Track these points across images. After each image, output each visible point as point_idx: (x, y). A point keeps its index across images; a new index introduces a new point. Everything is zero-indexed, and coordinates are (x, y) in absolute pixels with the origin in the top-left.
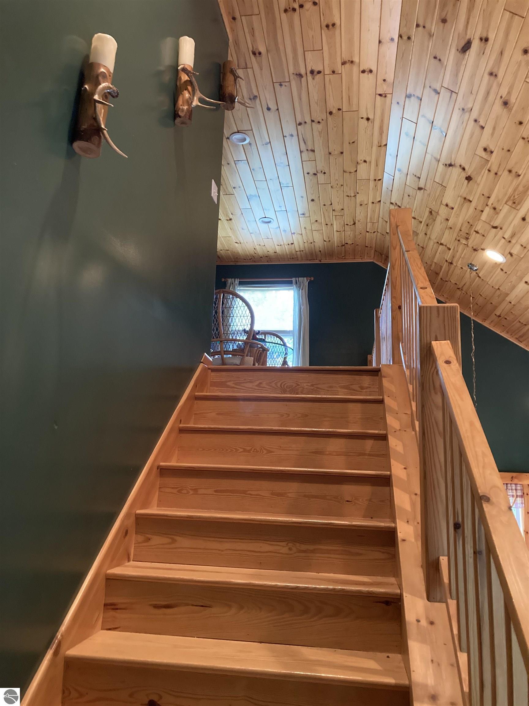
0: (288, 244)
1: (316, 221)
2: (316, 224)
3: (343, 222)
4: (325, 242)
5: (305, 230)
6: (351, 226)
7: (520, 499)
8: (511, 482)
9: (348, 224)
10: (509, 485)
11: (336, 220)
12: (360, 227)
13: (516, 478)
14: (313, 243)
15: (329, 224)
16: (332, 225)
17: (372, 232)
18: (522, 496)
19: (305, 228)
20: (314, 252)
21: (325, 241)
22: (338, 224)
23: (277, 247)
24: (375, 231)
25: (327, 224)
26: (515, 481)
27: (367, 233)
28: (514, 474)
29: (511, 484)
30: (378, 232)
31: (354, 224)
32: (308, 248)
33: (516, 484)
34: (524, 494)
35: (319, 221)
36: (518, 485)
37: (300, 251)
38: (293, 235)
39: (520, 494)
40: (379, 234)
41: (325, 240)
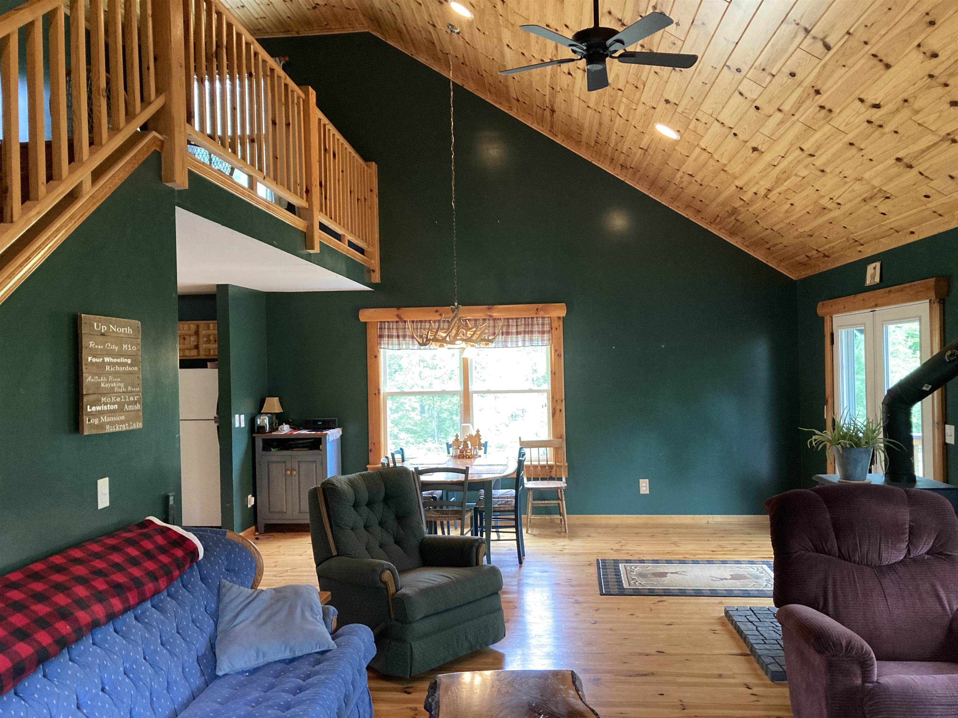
7: (548, 335)
8: (536, 316)
10: (535, 319)
13: (541, 309)
18: (549, 332)
26: (541, 314)
28: (540, 305)
29: (537, 318)
33: (543, 318)
34: (552, 329)
36: (546, 319)
39: (548, 329)
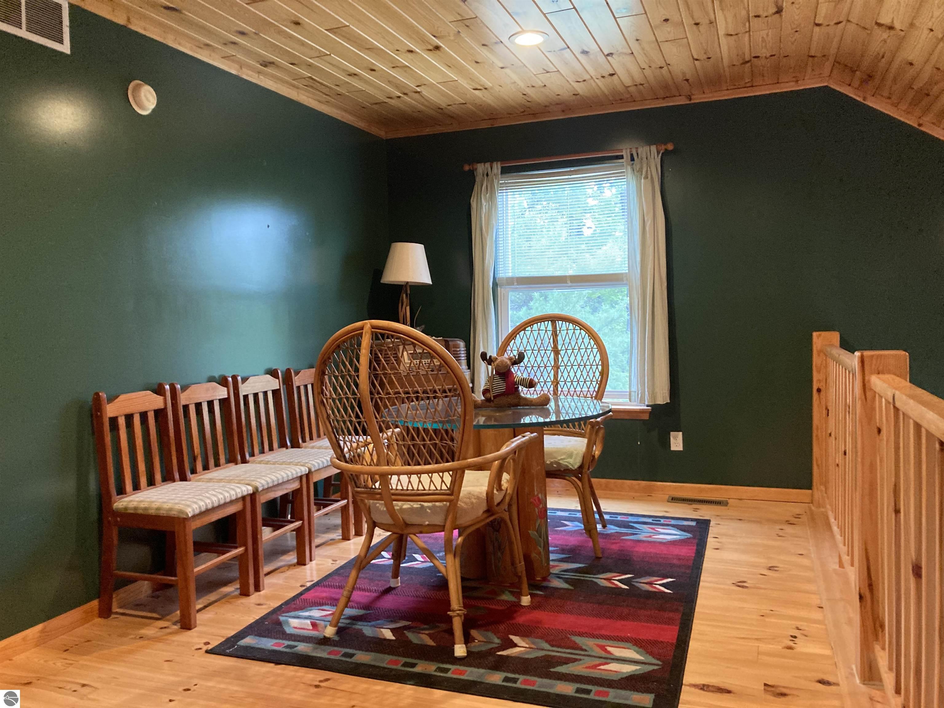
0: (603, 77)
1: (666, 20)
2: (668, 28)
3: (744, 13)
4: (696, 62)
5: (640, 44)
6: (770, 18)
9: (761, 13)
11: (722, 10)
12: (797, 18)
14: (665, 68)
15: (704, 21)
16: (711, 23)
17: (832, 23)
19: (637, 40)
20: (670, 82)
21: (697, 60)
22: (730, 20)
23: (575, 85)
24: (841, 19)
25: (697, 24)
27: (817, 29)
30: (848, 21)
31: (779, 11)
32: (655, 77)
35: (675, 17)
37: (636, 85)
38: (609, 58)
40: (851, 28)
41: (696, 57)
